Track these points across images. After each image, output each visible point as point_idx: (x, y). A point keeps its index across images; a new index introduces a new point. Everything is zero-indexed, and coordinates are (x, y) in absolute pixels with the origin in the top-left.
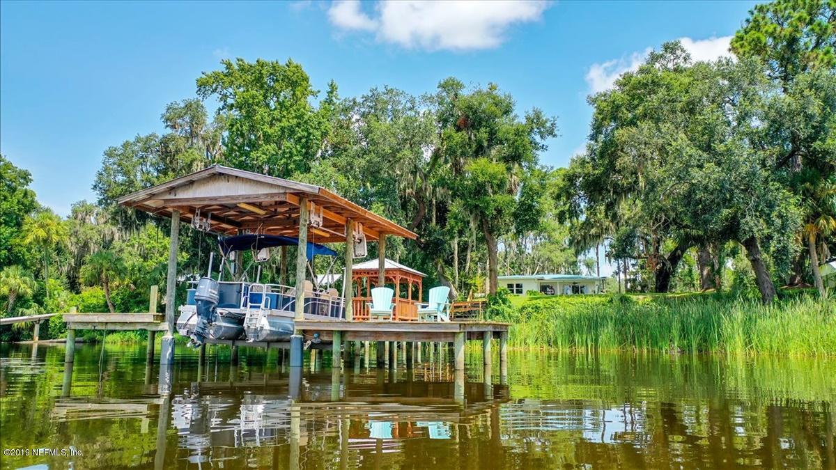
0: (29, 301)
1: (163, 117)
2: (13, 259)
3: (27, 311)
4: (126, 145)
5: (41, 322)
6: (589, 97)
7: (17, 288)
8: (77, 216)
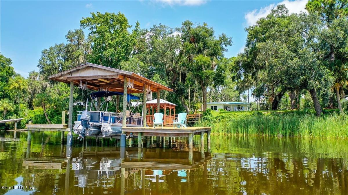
0: (12, 113)
1: (66, 36)
2: (5, 96)
3: (12, 117)
4: (51, 48)
5: (18, 122)
6: (246, 28)
7: (7, 107)
8: (31, 77)
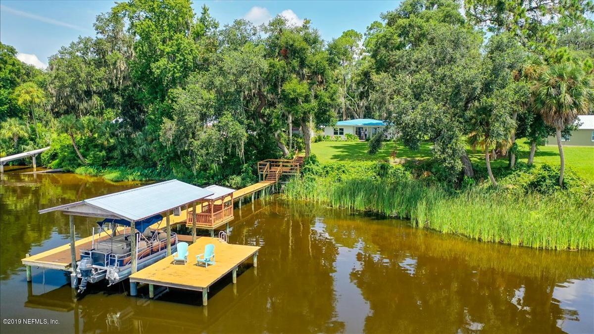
0: (27, 140)
1: (94, 26)
3: (27, 147)
7: (18, 133)
